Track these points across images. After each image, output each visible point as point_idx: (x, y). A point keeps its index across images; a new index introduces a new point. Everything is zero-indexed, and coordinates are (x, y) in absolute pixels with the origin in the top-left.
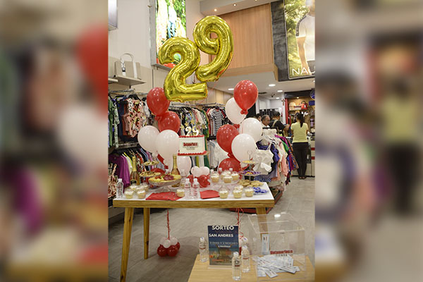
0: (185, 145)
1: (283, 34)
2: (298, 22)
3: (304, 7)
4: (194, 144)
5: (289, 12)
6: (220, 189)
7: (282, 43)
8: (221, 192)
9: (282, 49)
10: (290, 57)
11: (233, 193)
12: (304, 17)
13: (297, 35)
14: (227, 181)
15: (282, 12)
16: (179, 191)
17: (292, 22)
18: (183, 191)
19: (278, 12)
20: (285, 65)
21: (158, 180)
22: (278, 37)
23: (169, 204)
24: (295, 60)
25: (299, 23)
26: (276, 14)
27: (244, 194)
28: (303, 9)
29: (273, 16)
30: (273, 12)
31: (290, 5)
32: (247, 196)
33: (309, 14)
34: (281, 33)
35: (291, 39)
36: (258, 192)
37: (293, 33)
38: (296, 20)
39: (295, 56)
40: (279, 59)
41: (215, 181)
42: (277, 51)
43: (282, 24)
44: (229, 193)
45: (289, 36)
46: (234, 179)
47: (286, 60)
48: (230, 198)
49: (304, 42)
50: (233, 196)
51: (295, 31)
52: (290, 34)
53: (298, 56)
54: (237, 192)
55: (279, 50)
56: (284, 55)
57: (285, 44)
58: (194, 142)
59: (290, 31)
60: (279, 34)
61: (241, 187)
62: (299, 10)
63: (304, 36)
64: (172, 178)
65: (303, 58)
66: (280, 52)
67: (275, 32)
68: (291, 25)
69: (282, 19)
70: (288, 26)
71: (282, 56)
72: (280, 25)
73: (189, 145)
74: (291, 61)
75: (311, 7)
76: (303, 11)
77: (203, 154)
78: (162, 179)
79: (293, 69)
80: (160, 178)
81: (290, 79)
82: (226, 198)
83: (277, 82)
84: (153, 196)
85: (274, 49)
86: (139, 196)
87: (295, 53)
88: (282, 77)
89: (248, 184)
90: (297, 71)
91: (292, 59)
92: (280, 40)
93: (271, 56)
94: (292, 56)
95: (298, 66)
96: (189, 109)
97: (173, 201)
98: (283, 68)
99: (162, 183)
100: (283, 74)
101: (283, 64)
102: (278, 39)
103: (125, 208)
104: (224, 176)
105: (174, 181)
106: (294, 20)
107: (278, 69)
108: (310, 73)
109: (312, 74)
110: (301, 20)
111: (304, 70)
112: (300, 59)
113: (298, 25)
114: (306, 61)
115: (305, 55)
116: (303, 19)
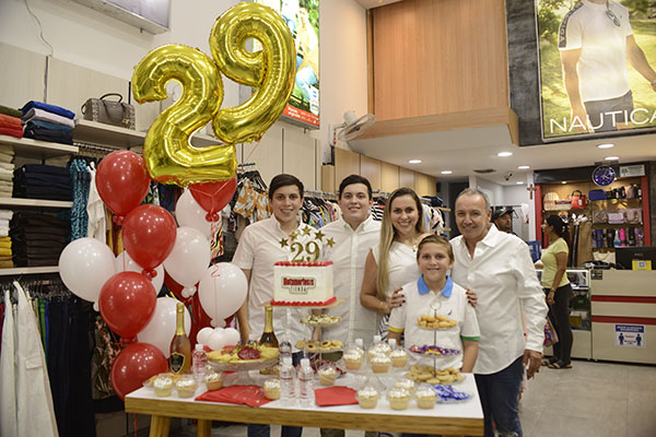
0: (287, 282)
1: (531, 43)
2: (563, 16)
4: (306, 282)
6: (362, 386)
7: (528, 63)
8: (361, 393)
9: (528, 76)
10: (546, 93)
11: (388, 397)
12: (578, 5)
13: (563, 44)
14: (379, 369)
16: (270, 385)
17: (550, 16)
18: (278, 385)
20: (535, 110)
21: (227, 357)
22: (519, 51)
23: (244, 415)
24: (556, 100)
25: (566, 19)
27: (414, 402)
29: (509, 5)
32: (420, 407)
34: (527, 41)
35: (548, 54)
36: (449, 396)
37: (552, 41)
38: (561, 12)
39: (556, 91)
40: (521, 96)
41: (353, 367)
42: (516, 81)
43: (530, 21)
44: (379, 396)
45: (545, 48)
46: (395, 364)
47: (536, 101)
48: (382, 408)
49: (577, 59)
50: (388, 403)
51: (557, 37)
52: (546, 43)
53: (564, 91)
54: (398, 394)
55: (522, 78)
56: (533, 87)
57: (535, 65)
58: (306, 276)
59: (546, 37)
60: (521, 42)
61: (409, 384)
63: (576, 46)
64: (257, 354)
65: (574, 95)
66: (523, 82)
67: (514, 39)
68: (548, 23)
69: (529, 11)
70: (543, 25)
71: (528, 91)
72: (524, 22)
73: (297, 282)
74: (548, 101)
77: (326, 304)
78: (236, 356)
79: (552, 120)
80: (231, 353)
81: (545, 140)
82: (373, 407)
83: (516, 146)
84: (213, 394)
85: (511, 75)
86: (179, 391)
87: (556, 85)
88: (527, 136)
89: (430, 375)
90: (562, 123)
91: (550, 97)
92: (523, 56)
93: (504, 91)
94: (551, 92)
95: (564, 112)
96: (318, 202)
97: (252, 407)
98: (529, 116)
99: (234, 364)
100: (529, 131)
101: (531, 108)
102: (519, 54)
103: (150, 416)
104: (373, 356)
105: (260, 360)
106: (556, 12)
107: (520, 119)
108: (592, 129)
109: (596, 131)
110: (572, 12)
111: (577, 123)
112: (568, 98)
113: (565, 24)
114: (583, 101)
115: (580, 87)
116: (576, 9)
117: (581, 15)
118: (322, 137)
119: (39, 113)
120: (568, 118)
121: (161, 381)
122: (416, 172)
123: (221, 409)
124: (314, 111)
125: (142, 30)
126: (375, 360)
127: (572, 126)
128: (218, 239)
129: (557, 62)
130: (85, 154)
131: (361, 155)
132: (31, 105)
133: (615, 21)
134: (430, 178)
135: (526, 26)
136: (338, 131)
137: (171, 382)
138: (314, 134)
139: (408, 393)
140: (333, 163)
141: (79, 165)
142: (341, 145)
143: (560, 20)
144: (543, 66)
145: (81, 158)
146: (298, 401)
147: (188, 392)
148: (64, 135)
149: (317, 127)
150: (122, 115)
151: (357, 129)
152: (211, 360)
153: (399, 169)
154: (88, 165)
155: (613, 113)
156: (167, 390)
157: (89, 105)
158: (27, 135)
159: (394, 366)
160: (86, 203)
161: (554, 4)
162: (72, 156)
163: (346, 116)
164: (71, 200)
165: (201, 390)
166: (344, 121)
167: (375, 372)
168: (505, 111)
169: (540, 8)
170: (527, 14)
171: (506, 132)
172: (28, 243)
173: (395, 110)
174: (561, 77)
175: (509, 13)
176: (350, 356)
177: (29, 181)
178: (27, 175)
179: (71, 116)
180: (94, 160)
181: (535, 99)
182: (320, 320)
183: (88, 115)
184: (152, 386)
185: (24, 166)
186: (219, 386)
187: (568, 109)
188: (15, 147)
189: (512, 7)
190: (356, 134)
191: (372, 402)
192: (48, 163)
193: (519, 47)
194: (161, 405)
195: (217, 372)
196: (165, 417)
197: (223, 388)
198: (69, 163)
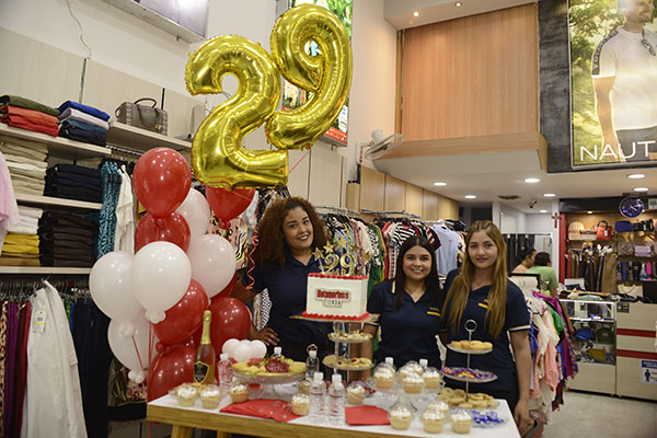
0: (320, 294)
1: (564, 70)
2: (597, 44)
3: (613, 11)
4: (341, 295)
5: (578, 21)
6: (394, 407)
7: (559, 89)
8: (394, 413)
9: (560, 102)
10: (577, 120)
11: (422, 419)
12: (613, 33)
13: (596, 71)
14: (412, 389)
15: (562, 21)
16: (297, 400)
17: (584, 43)
18: (306, 400)
19: (553, 21)
20: (565, 135)
21: (254, 369)
22: (551, 77)
23: (270, 429)
24: (588, 127)
25: (600, 47)
26: (548, 26)
27: (448, 426)
28: (612, 17)
29: (542, 31)
30: (542, 20)
31: (582, 7)
33: (626, 27)
34: (559, 67)
35: (581, 81)
37: (585, 68)
38: (595, 40)
39: (588, 119)
40: (551, 122)
41: (385, 386)
42: (547, 107)
43: (562, 48)
44: (413, 417)
45: (577, 75)
46: (429, 385)
47: (567, 127)
48: (415, 431)
49: (610, 88)
50: (421, 425)
51: (590, 64)
52: (579, 70)
53: (596, 118)
54: (433, 416)
55: (552, 104)
56: (564, 114)
57: (567, 92)
58: (341, 289)
59: (579, 64)
60: (552, 69)
61: (444, 406)
62: (603, 18)
63: (610, 74)
64: (285, 368)
65: (606, 123)
66: (554, 109)
67: (546, 65)
68: (582, 50)
69: (563, 37)
70: (576, 52)
71: (559, 117)
72: (557, 49)
73: (331, 295)
74: (579, 128)
75: (631, 13)
76: (611, 21)
77: (361, 318)
78: (263, 368)
79: (582, 148)
80: (257, 365)
81: (574, 168)
82: (405, 429)
83: (544, 172)
84: (238, 406)
85: (541, 101)
86: (203, 401)
87: (588, 112)
88: (555, 163)
89: (462, 399)
90: (592, 151)
91: (581, 124)
92: (554, 83)
93: (533, 116)
94: (582, 119)
95: (595, 140)
96: (343, 219)
97: (279, 422)
98: (559, 143)
99: (262, 377)
100: (558, 158)
101: (560, 135)
102: (550, 81)
103: (172, 426)
104: (405, 376)
105: (288, 374)
106: (590, 40)
107: (549, 145)
108: (623, 158)
109: (628, 160)
110: (606, 40)
111: (609, 151)
112: (600, 126)
113: (599, 51)
114: (615, 129)
115: (612, 115)
116: (610, 37)
117: (615, 43)
118: (349, 155)
119: (75, 113)
120: (599, 146)
121: (185, 391)
122: (439, 195)
123: (246, 423)
124: (342, 128)
125: (178, 38)
126: (409, 380)
127: (603, 154)
128: (243, 250)
129: (590, 89)
130: (116, 157)
131: (386, 175)
132: (67, 105)
133: (651, 51)
134: (454, 202)
135: (558, 53)
136: (365, 149)
137: (194, 392)
138: (341, 151)
139: (443, 416)
140: (358, 181)
141: (110, 167)
142: (367, 163)
143: (594, 48)
144: (575, 92)
145: (113, 160)
146: (327, 418)
147: (213, 403)
148: (98, 137)
149: (345, 144)
150: (156, 119)
151: (385, 148)
152: (237, 371)
153: (424, 191)
154: (119, 168)
155: (646, 143)
156: (191, 400)
157: (123, 109)
158: (61, 134)
159: (427, 387)
160: (115, 206)
161: (588, 31)
162: (104, 158)
163: (373, 135)
164: (101, 202)
165: (226, 402)
166: (371, 139)
167: (407, 392)
168: (535, 137)
169: (573, 34)
170: (560, 41)
171: (534, 157)
172: (56, 242)
173: (422, 132)
174: (593, 105)
175: (542, 39)
176: (381, 375)
177: (61, 181)
178: (59, 174)
179: (105, 118)
180: (125, 163)
181: (566, 126)
182: (350, 337)
183: (122, 118)
184: (176, 394)
185: (57, 165)
186: (244, 398)
187: (599, 137)
188: (49, 145)
189: (545, 34)
190: (383, 152)
191: (405, 424)
192: (78, 164)
193: (550, 73)
194: (184, 415)
195: (243, 384)
196: (186, 428)
197: (248, 400)
198: (101, 166)
